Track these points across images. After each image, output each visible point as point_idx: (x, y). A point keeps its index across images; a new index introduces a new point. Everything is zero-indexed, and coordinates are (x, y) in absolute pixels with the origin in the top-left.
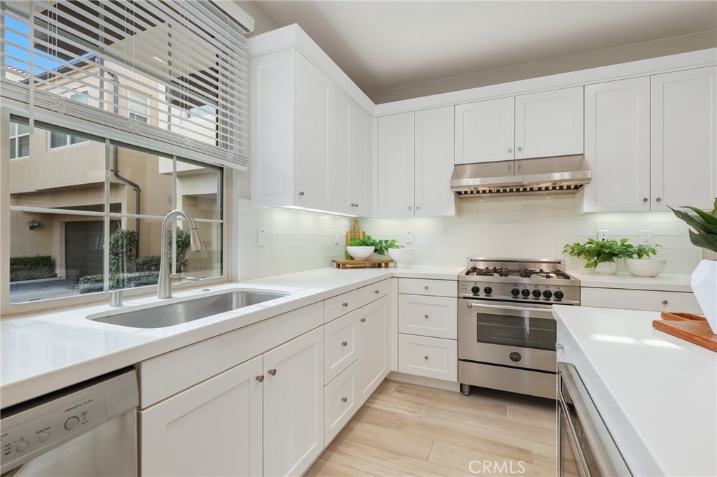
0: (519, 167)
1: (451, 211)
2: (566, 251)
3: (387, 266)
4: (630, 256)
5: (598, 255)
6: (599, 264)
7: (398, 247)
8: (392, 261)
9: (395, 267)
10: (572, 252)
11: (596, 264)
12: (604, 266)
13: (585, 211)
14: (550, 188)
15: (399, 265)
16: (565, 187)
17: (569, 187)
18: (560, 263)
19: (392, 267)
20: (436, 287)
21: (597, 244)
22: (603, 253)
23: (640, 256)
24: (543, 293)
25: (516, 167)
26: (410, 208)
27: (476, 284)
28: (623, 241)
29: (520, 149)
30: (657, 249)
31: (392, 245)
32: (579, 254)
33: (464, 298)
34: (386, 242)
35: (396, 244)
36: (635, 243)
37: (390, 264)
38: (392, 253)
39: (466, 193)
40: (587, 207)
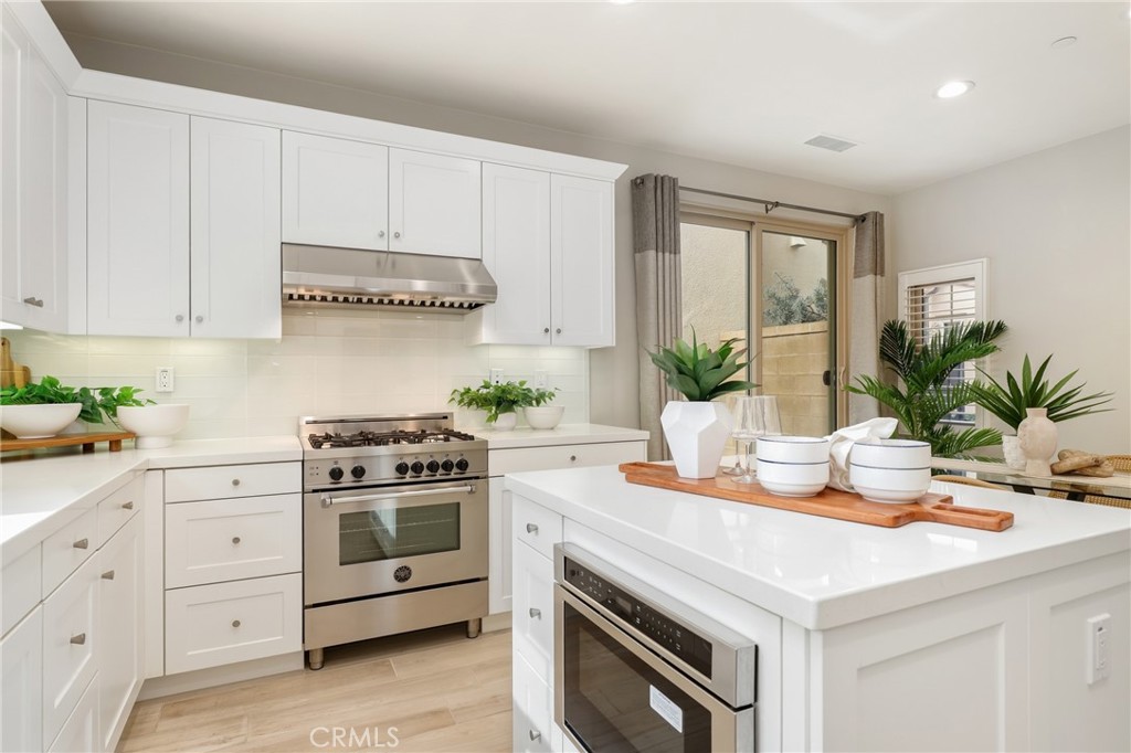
0: (394, 264)
1: (274, 330)
2: (453, 399)
3: (115, 446)
4: (531, 405)
5: (498, 404)
6: (500, 416)
7: (138, 403)
8: (131, 435)
9: (136, 448)
10: (460, 402)
11: (495, 417)
12: (505, 419)
13: (484, 341)
14: (428, 303)
15: (147, 442)
16: (447, 304)
17: (452, 305)
18: (446, 418)
19: (127, 448)
20: (253, 479)
21: (497, 388)
22: (503, 400)
23: (538, 403)
24: (428, 467)
25: (389, 265)
26: (179, 319)
27: (336, 463)
28: (522, 383)
29: (397, 236)
30: (556, 393)
31: (125, 398)
32: (470, 404)
33: (314, 491)
34: (105, 391)
35: (135, 396)
36: (533, 386)
37: (124, 443)
38: (128, 416)
39: (301, 297)
40: (485, 335)
